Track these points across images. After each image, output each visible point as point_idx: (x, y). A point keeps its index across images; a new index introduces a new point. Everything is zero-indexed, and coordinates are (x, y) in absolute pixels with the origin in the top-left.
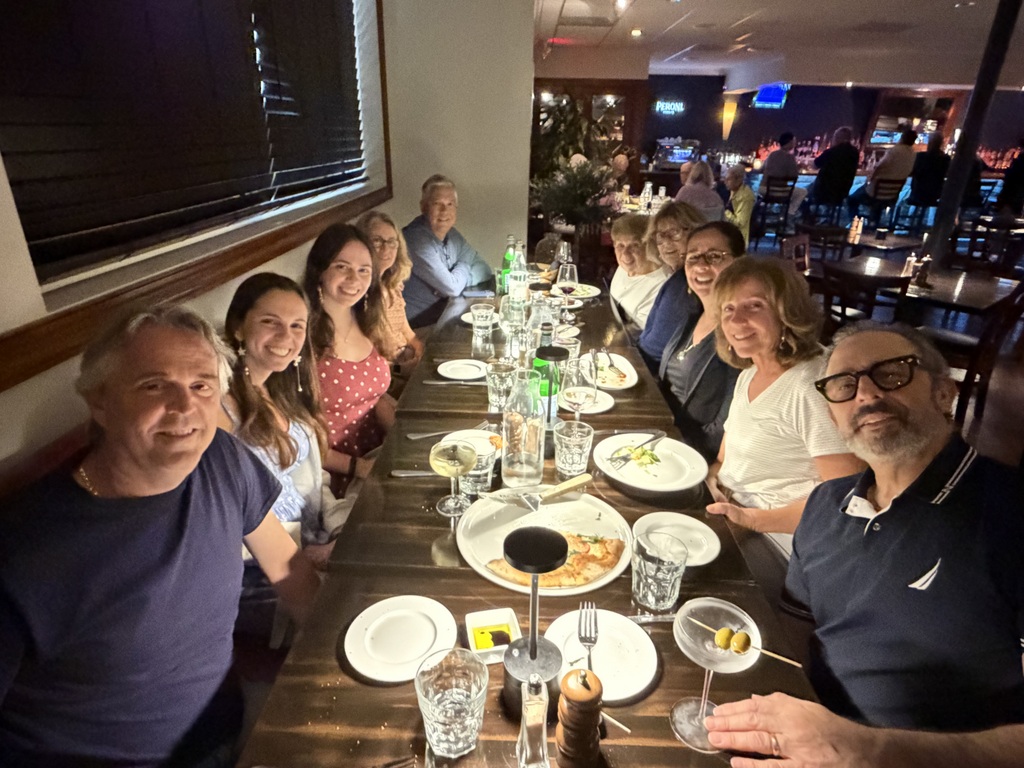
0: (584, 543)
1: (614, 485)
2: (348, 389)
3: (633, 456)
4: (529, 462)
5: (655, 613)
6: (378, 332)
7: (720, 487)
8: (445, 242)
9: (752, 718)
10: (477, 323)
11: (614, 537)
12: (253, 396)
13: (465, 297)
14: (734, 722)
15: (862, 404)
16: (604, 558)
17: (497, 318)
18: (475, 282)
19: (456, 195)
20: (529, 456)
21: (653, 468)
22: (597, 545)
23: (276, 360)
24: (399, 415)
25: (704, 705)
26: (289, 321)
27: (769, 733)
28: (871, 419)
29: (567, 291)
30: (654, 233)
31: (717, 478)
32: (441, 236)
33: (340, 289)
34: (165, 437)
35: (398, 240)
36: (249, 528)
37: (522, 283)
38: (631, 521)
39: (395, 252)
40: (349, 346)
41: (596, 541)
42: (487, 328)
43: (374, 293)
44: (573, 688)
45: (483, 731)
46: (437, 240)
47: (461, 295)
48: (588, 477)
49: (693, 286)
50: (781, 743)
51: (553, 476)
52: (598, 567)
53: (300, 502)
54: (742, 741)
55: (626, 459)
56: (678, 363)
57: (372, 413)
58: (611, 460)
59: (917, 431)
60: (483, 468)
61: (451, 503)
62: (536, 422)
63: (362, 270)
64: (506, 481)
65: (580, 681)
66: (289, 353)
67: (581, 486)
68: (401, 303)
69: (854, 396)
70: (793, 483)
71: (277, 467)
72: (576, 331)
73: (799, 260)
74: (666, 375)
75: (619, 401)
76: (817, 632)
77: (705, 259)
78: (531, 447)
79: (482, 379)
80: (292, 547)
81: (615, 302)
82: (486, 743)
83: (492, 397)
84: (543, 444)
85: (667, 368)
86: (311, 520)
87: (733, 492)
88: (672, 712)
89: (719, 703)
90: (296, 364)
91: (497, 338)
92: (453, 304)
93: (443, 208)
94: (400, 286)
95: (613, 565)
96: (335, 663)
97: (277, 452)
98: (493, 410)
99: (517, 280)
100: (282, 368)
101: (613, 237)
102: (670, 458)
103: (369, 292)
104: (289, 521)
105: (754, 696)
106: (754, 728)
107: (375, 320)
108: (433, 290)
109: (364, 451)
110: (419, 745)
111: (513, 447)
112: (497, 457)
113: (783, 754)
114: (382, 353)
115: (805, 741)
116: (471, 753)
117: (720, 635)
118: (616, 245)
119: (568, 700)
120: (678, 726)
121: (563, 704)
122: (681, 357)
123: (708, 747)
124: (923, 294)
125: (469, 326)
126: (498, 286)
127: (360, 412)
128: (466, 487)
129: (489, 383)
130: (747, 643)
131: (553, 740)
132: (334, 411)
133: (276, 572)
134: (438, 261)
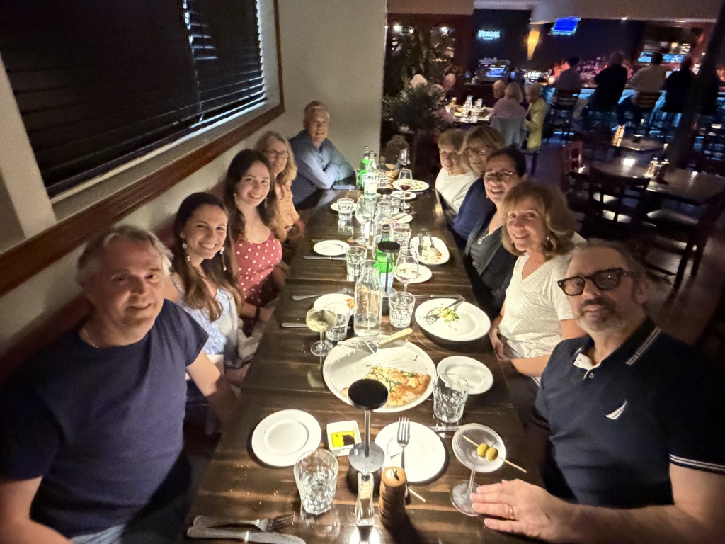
0: (405, 377)
1: (428, 336)
2: (254, 262)
3: (442, 315)
4: (372, 320)
5: (448, 424)
6: (274, 223)
7: (499, 335)
8: (321, 150)
9: (499, 496)
10: (341, 211)
11: (424, 373)
12: (193, 273)
13: (334, 189)
14: (488, 497)
15: (586, 298)
16: (417, 387)
17: (356, 207)
18: (342, 177)
19: (328, 115)
20: (372, 315)
21: (454, 324)
22: (413, 379)
23: (207, 251)
24: (287, 281)
25: (471, 486)
26: (214, 226)
27: (509, 505)
28: (591, 308)
29: (405, 188)
30: (467, 149)
31: (498, 328)
32: (318, 144)
33: (249, 194)
34: (132, 309)
35: (287, 152)
36: (189, 362)
37: (374, 181)
38: (436, 362)
39: (286, 160)
40: (255, 233)
41: (413, 376)
42: (348, 215)
43: (272, 195)
44: (389, 478)
45: (335, 498)
46: (314, 147)
47: (332, 188)
48: (410, 331)
49: (489, 195)
50: (515, 512)
51: (389, 328)
52: (412, 394)
53: (223, 341)
54: (493, 509)
55: (436, 317)
56: (477, 246)
57: (271, 277)
58: (426, 317)
59: (620, 318)
60: (342, 323)
61: (320, 347)
62: (377, 293)
63: (263, 182)
64: (356, 331)
65: (393, 474)
66: (215, 246)
67: (407, 336)
68: (289, 195)
69: (582, 293)
70: (547, 336)
71: (208, 321)
72: (409, 218)
73: (575, 160)
74: (469, 253)
75: (435, 273)
76: (551, 438)
77: (498, 177)
78: (374, 309)
79: (343, 256)
80: (216, 374)
81: (439, 192)
82: (338, 505)
83: (350, 270)
84: (381, 306)
85: (470, 249)
86: (231, 352)
87: (507, 339)
88: (451, 489)
89: (481, 484)
90: (221, 253)
91: (354, 223)
92: (326, 195)
93: (319, 125)
94: (289, 183)
95: (422, 392)
96: (245, 452)
97: (208, 311)
98: (350, 279)
99: (371, 179)
100: (211, 257)
101: (439, 146)
102: (466, 316)
103: (268, 196)
104: (216, 354)
105: (503, 481)
106: (501, 502)
107: (273, 214)
108: (312, 184)
109: (264, 303)
110: (297, 505)
111: (362, 309)
112: (351, 315)
113: (517, 518)
114: (277, 236)
115: (530, 511)
116: (328, 511)
117: (481, 448)
118: (442, 151)
119: (385, 485)
120: (455, 498)
121: (382, 487)
122: (480, 241)
123: (472, 511)
124: (659, 189)
125: (337, 213)
126: (358, 181)
127: (262, 277)
128: (330, 336)
129: (347, 259)
130: (496, 454)
131: (377, 505)
132: (245, 276)
133: (207, 389)
134: (315, 163)
